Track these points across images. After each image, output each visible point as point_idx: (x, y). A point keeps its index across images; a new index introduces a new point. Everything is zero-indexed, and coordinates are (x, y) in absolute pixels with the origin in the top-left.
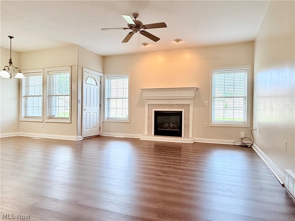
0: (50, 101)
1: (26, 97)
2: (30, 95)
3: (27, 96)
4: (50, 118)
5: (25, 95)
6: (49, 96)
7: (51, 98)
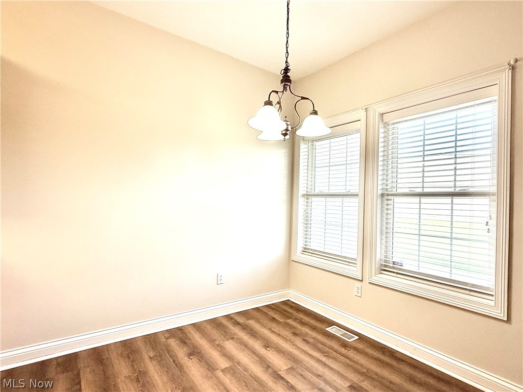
0: (386, 212)
1: (307, 196)
2: (317, 192)
3: (310, 195)
4: (384, 268)
5: (305, 193)
6: (382, 195)
7: (389, 202)
